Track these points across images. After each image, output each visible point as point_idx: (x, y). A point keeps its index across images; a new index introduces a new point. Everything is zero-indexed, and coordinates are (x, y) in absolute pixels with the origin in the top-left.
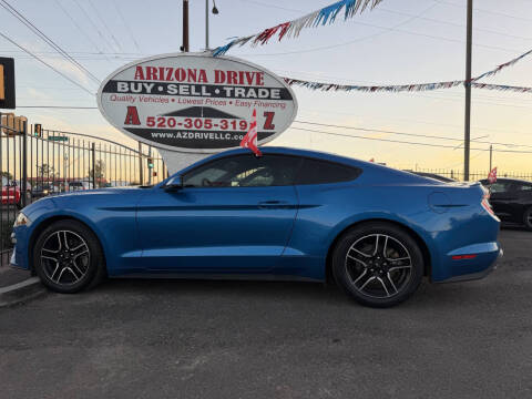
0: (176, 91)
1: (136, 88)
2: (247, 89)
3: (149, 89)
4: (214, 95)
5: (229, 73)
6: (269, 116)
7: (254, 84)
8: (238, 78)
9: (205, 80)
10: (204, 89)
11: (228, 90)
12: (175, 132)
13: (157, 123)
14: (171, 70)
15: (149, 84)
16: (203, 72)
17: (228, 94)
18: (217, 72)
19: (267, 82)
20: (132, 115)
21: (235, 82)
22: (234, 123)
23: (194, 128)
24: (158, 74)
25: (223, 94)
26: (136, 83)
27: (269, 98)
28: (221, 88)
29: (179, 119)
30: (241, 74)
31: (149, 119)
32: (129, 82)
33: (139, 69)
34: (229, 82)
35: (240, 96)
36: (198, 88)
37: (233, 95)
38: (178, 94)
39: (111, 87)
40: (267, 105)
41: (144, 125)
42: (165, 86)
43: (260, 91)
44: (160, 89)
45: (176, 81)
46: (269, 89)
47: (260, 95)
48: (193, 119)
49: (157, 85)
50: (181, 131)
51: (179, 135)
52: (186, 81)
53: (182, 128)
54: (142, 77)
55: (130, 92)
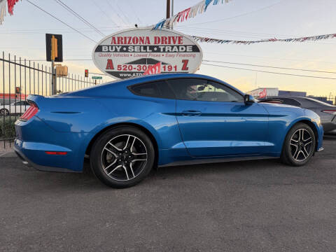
0: (133, 50)
1: (112, 49)
2: (173, 47)
3: (119, 49)
4: (154, 51)
5: (162, 38)
6: (185, 62)
7: (177, 43)
8: (167, 41)
9: (149, 43)
10: (148, 48)
11: (162, 48)
12: (132, 73)
13: (123, 68)
14: (130, 38)
15: (118, 46)
16: (148, 38)
17: (162, 50)
18: (155, 38)
19: (184, 42)
20: (110, 64)
21: (166, 43)
22: (164, 67)
23: (142, 71)
24: (123, 41)
25: (159, 50)
26: (112, 46)
27: (185, 51)
28: (157, 47)
29: (134, 66)
30: (170, 38)
31: (119, 66)
32: (108, 46)
33: (114, 38)
34: (162, 43)
35: (169, 51)
36: (145, 48)
37: (164, 51)
38: (134, 52)
39: (99, 49)
40: (184, 56)
41: (116, 70)
42: (127, 47)
43: (180, 47)
44: (124, 49)
45: (133, 44)
46: (186, 46)
47: (180, 50)
48: (142, 65)
49: (123, 47)
50: (135, 73)
51: (134, 75)
52: (138, 44)
53: (136, 70)
54: (115, 43)
55: (109, 51)
